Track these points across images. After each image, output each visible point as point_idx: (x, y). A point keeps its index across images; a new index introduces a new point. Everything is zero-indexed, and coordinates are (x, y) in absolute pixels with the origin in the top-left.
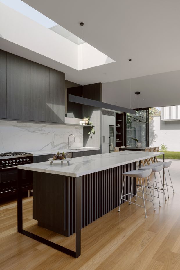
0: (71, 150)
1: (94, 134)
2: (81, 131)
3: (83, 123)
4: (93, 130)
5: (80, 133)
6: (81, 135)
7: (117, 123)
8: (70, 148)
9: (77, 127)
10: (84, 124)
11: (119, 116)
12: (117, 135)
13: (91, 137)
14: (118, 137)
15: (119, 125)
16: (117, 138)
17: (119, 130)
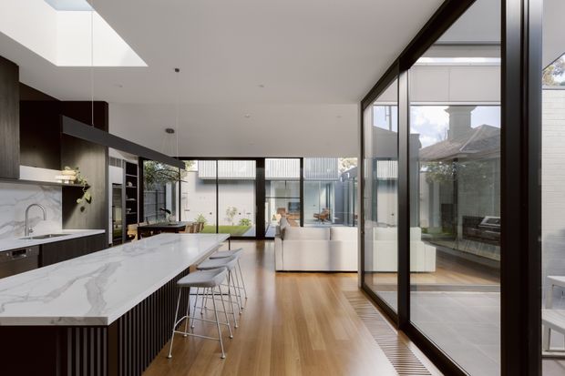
0: (34, 238)
1: (89, 202)
2: (59, 196)
3: (63, 180)
4: (87, 195)
5: (55, 200)
6: (56, 204)
7: (128, 179)
8: (31, 235)
9: (47, 187)
10: (67, 182)
11: (130, 168)
12: (127, 202)
13: (82, 209)
14: (129, 204)
15: (130, 184)
16: (127, 207)
17: (131, 192)
